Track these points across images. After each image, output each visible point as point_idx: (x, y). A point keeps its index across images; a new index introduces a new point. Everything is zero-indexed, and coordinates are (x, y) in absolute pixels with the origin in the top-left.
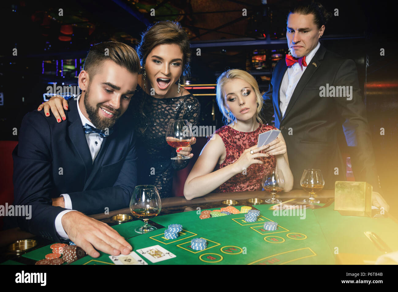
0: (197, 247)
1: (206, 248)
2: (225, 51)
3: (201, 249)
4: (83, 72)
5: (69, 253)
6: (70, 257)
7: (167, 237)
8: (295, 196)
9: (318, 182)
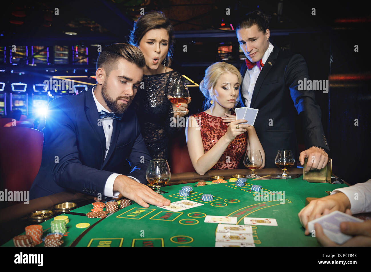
0: (207, 199)
1: (213, 200)
2: (195, 42)
3: (210, 201)
4: (100, 70)
5: (112, 206)
6: (113, 209)
7: (181, 195)
8: (271, 173)
9: (289, 160)
